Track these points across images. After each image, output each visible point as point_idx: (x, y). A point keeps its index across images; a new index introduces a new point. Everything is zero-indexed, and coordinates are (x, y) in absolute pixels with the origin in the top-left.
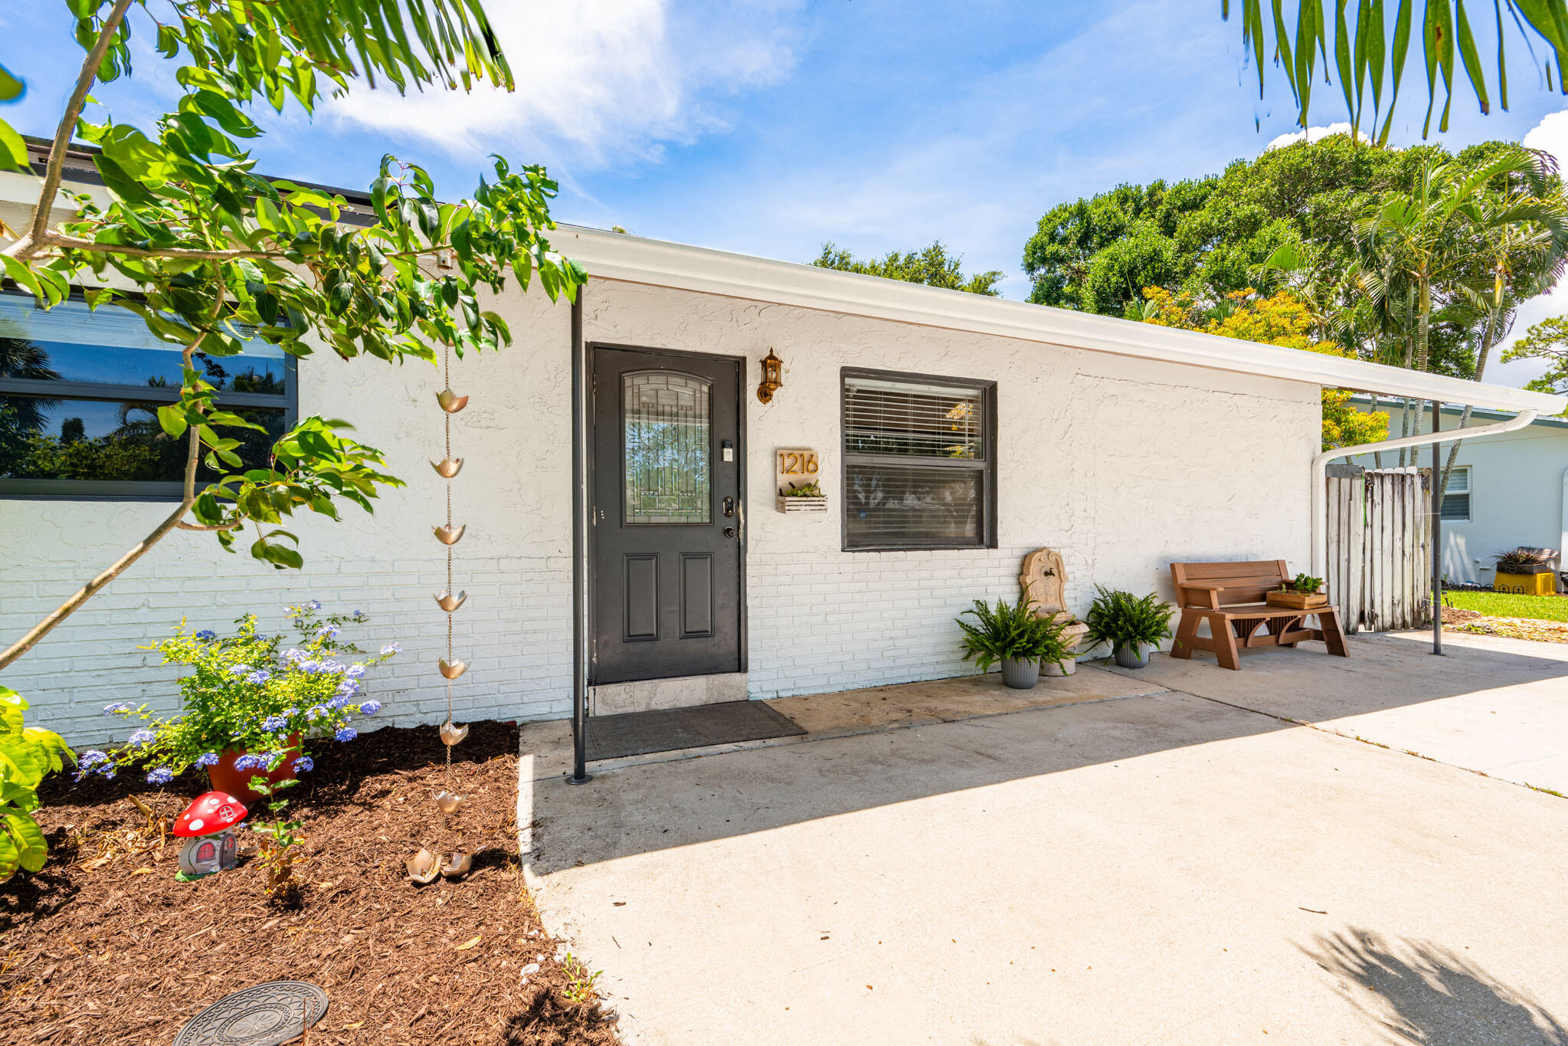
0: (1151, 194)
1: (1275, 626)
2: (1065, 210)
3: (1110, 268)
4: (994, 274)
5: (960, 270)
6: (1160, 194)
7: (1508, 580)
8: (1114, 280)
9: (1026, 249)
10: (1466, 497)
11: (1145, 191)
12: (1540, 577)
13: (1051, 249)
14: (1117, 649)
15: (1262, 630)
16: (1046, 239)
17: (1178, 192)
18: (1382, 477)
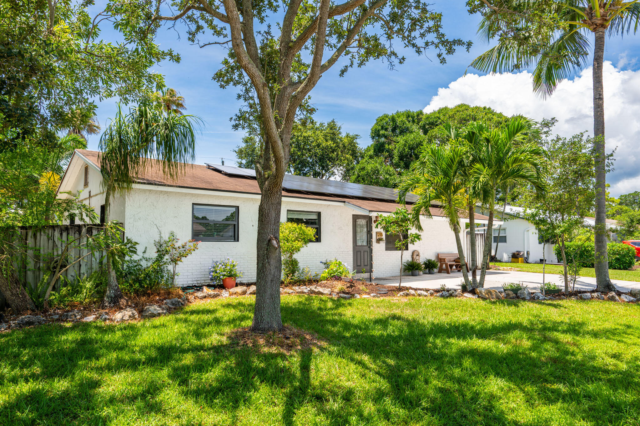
0: (418, 116)
1: (456, 266)
2: (387, 117)
3: (405, 145)
4: (357, 135)
5: (341, 131)
6: (421, 116)
7: (514, 260)
8: (407, 150)
9: (371, 130)
10: (505, 237)
11: (415, 114)
12: (520, 259)
13: (382, 132)
14: (429, 270)
15: (454, 267)
16: (380, 128)
17: (428, 118)
18: (478, 234)
